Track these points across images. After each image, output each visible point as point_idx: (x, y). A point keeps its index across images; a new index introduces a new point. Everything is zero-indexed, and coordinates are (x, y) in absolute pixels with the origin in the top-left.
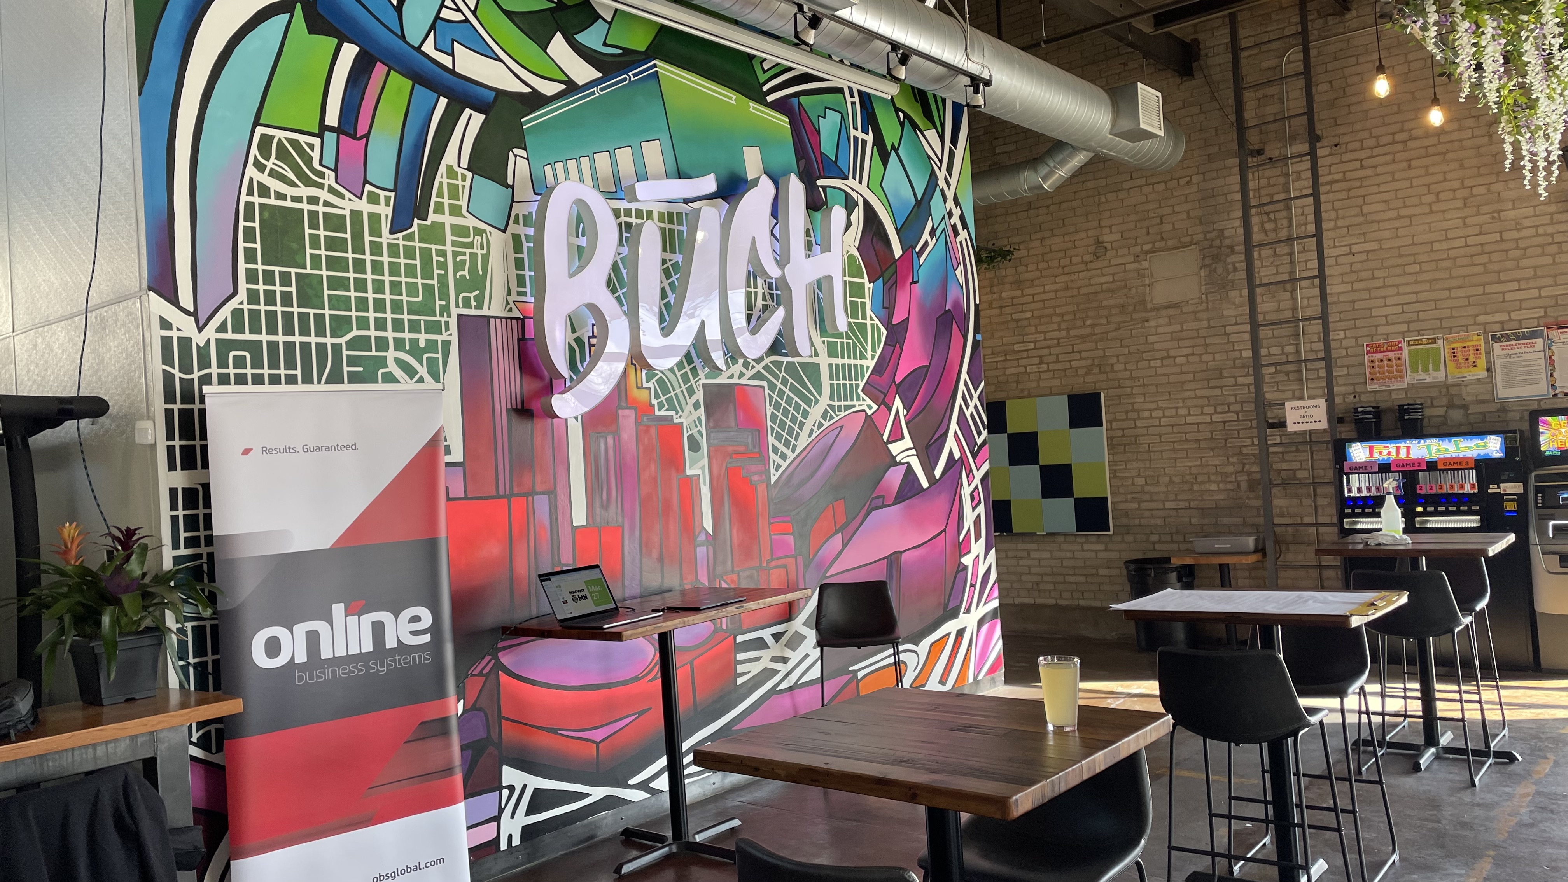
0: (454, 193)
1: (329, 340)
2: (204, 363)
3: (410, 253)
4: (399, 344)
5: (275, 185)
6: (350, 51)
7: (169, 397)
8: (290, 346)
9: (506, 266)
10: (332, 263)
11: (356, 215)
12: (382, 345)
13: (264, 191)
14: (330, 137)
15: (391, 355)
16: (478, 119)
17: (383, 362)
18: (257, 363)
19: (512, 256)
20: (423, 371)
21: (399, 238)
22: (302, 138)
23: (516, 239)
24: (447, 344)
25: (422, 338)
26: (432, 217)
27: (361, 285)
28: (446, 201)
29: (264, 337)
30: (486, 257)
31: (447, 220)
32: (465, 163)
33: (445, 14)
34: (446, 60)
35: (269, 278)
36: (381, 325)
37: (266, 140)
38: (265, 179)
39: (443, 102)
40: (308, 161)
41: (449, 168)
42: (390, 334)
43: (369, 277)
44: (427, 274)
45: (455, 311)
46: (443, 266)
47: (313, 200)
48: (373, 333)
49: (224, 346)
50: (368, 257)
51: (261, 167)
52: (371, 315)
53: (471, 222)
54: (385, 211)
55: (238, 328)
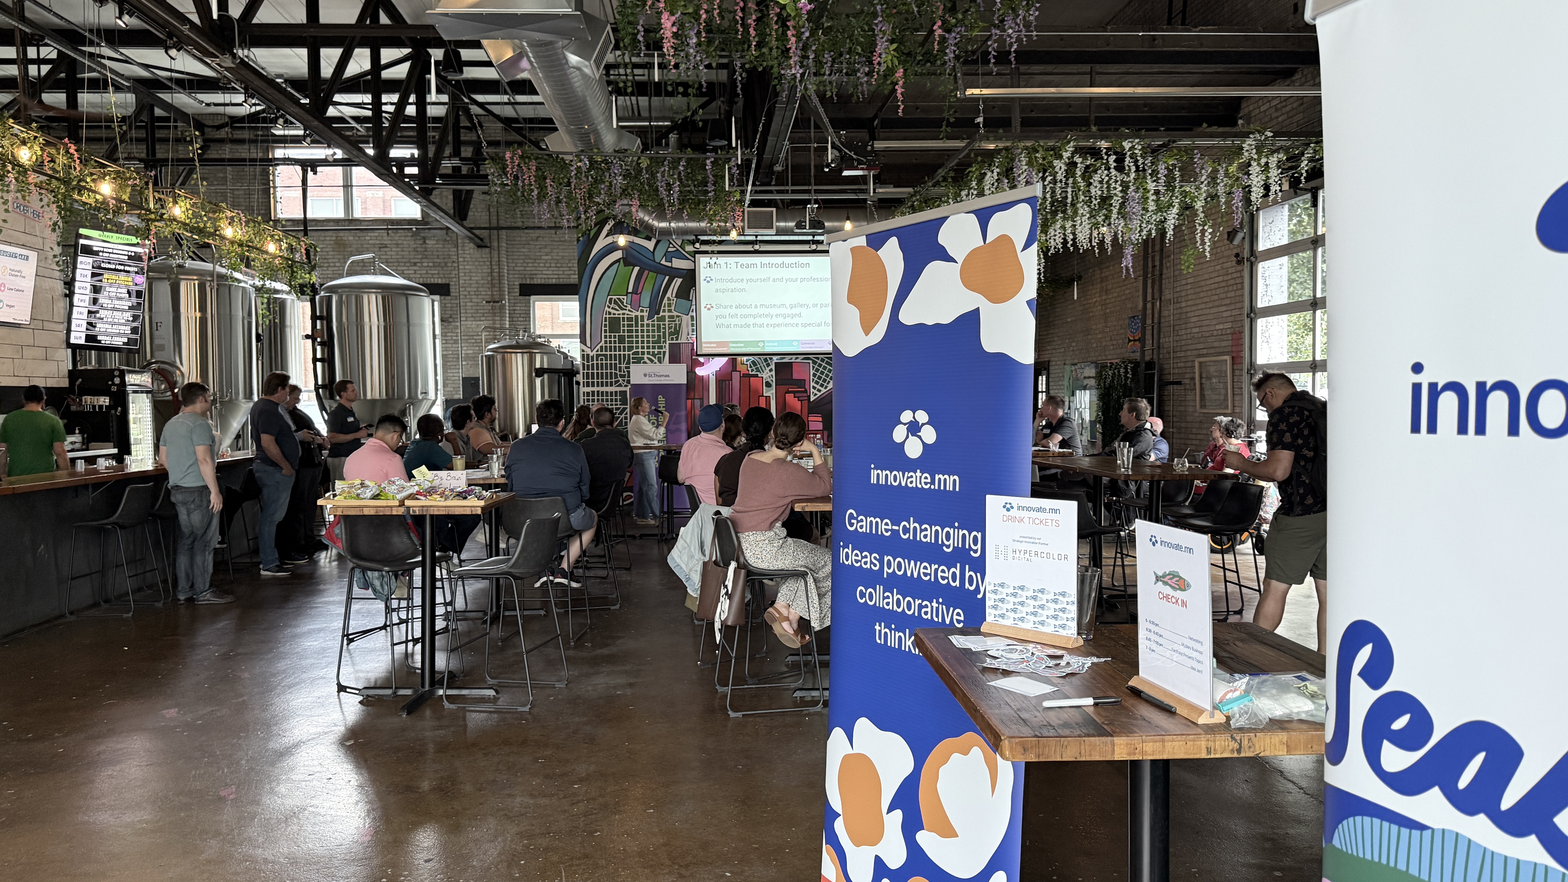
0: (670, 305)
1: (626, 353)
2: (593, 360)
3: (653, 326)
4: (648, 353)
5: (613, 311)
6: (637, 269)
7: (584, 369)
8: (615, 355)
9: (687, 326)
10: (629, 331)
11: (636, 317)
12: (643, 353)
13: (610, 313)
14: (630, 295)
15: (646, 356)
16: (680, 280)
18: (606, 360)
19: (690, 323)
20: (656, 360)
21: (650, 322)
22: (621, 297)
23: (692, 317)
24: (664, 352)
25: (656, 351)
26: (661, 314)
27: (637, 337)
28: (667, 308)
29: (608, 353)
30: (680, 325)
31: (667, 314)
32: (674, 295)
33: (670, 250)
34: (669, 264)
35: (610, 337)
36: (643, 348)
37: (611, 299)
38: (610, 310)
39: (667, 278)
40: (622, 303)
41: (668, 298)
42: (646, 350)
43: (640, 334)
44: (659, 331)
45: (668, 342)
46: (664, 328)
47: (624, 314)
48: (640, 350)
49: (598, 356)
50: (640, 328)
51: (609, 307)
52: (640, 345)
53: (675, 314)
54: (646, 314)
55: (602, 351)
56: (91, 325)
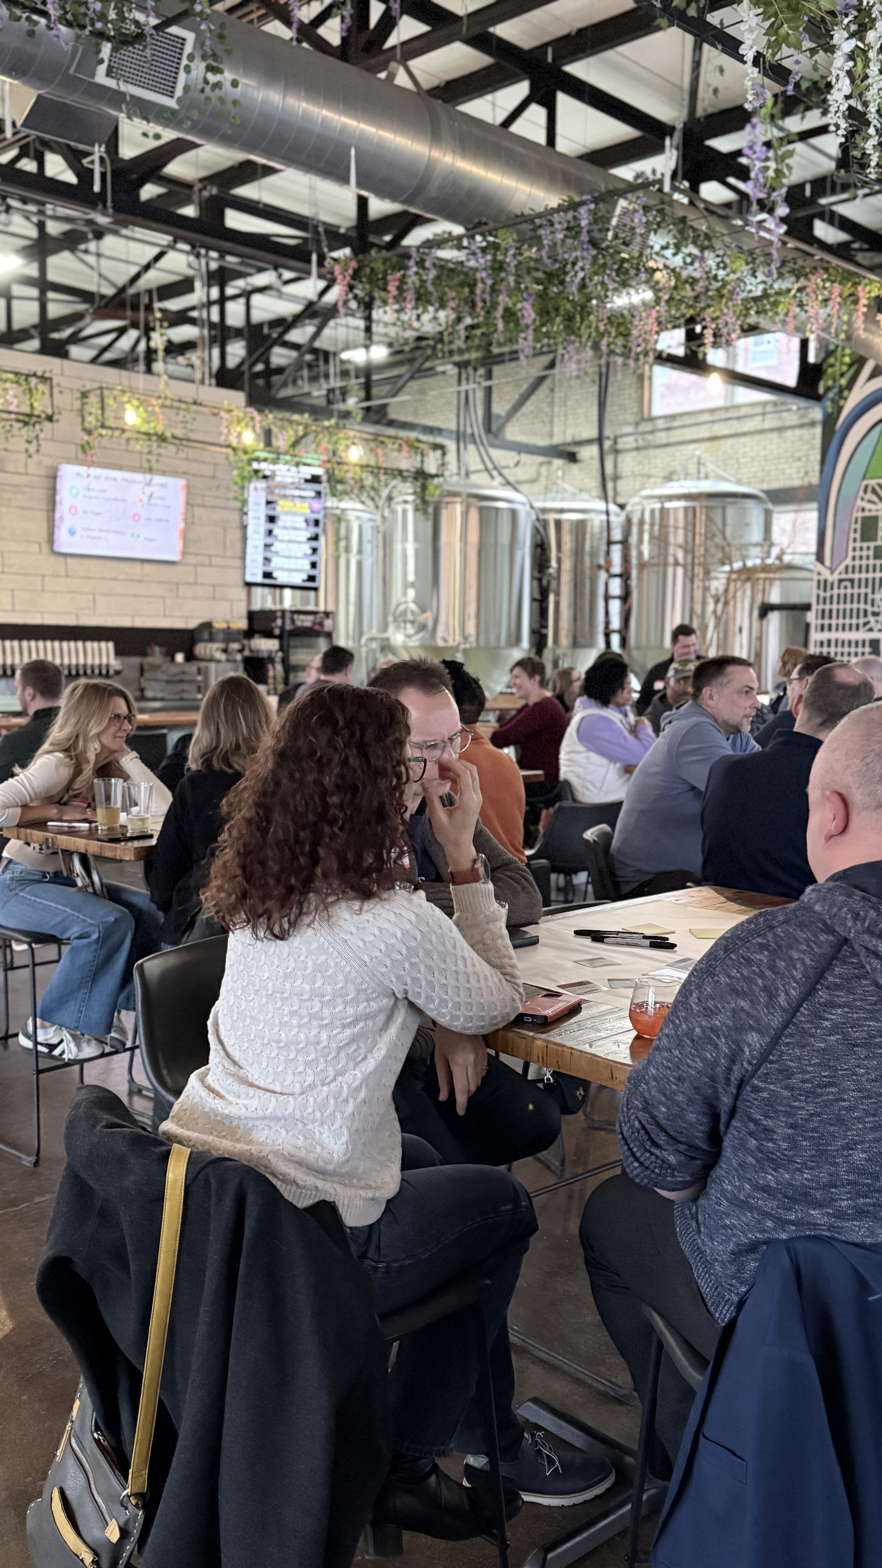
2: (832, 588)
7: (818, 603)
8: (867, 579)
13: (863, 510)
18: (853, 587)
29: (856, 576)
37: (866, 487)
38: (864, 504)
49: (841, 581)
51: (862, 499)
55: (846, 573)
56: (267, 560)
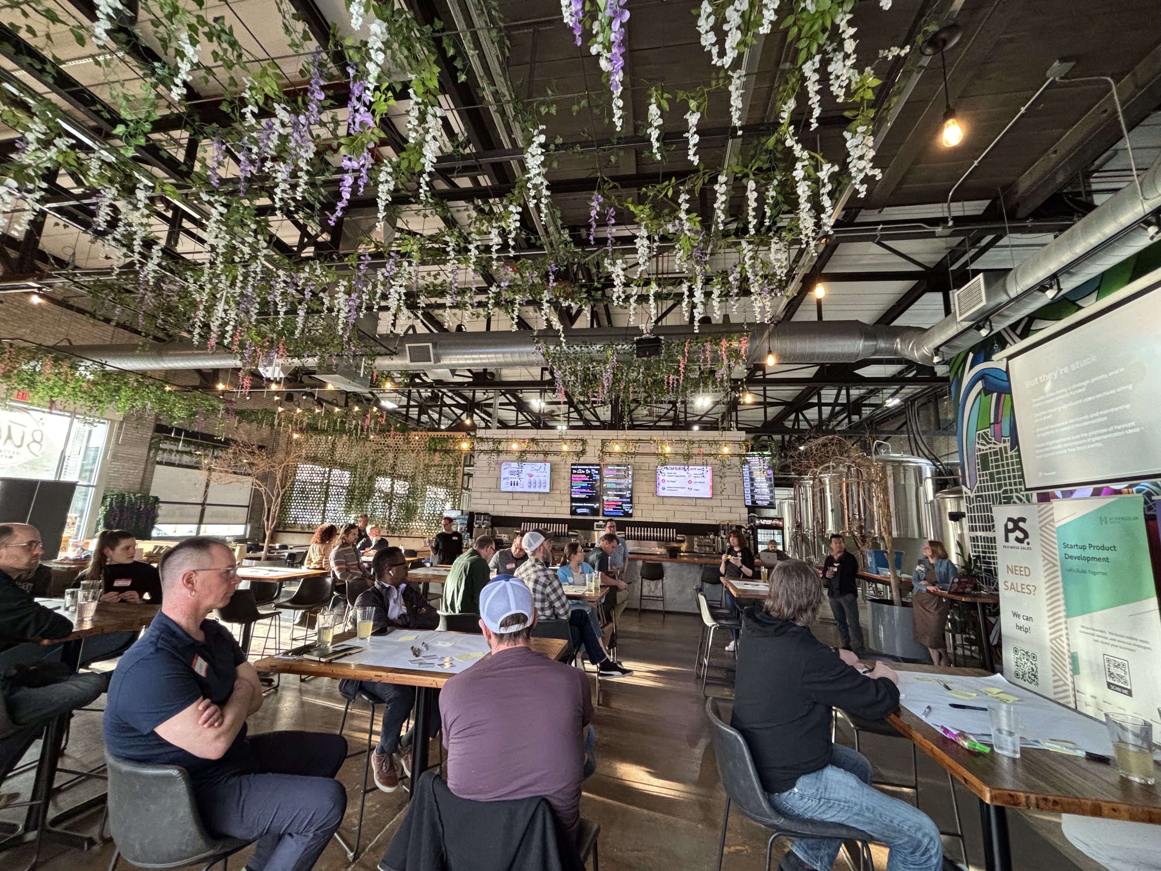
1: (997, 492)
4: (1016, 490)
5: (982, 447)
6: (995, 396)
10: (997, 467)
11: (1000, 449)
12: (1011, 491)
13: (980, 450)
14: (992, 426)
15: (1014, 494)
17: (1012, 498)
20: (1024, 499)
21: (1013, 453)
22: (986, 430)
25: (1023, 487)
27: (1004, 472)
29: (983, 493)
35: (983, 475)
36: (1010, 485)
37: (979, 434)
40: (988, 436)
42: (1013, 487)
43: (1006, 468)
47: (990, 448)
48: (1008, 488)
50: (1005, 462)
51: (979, 443)
52: (1007, 481)
56: (753, 496)
